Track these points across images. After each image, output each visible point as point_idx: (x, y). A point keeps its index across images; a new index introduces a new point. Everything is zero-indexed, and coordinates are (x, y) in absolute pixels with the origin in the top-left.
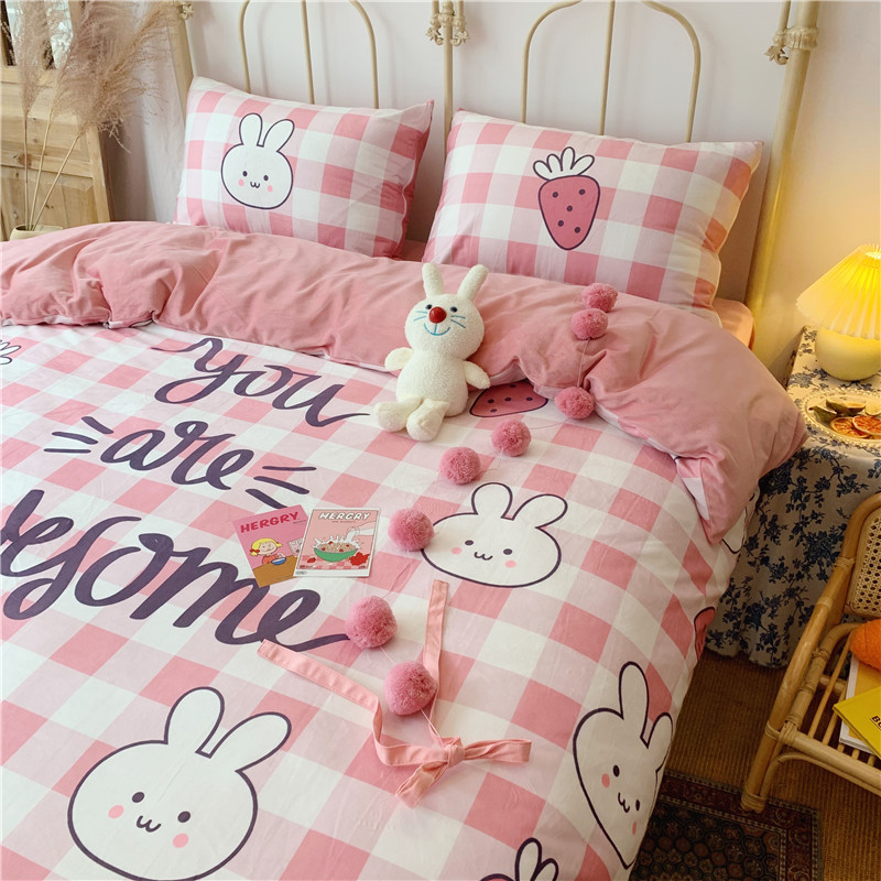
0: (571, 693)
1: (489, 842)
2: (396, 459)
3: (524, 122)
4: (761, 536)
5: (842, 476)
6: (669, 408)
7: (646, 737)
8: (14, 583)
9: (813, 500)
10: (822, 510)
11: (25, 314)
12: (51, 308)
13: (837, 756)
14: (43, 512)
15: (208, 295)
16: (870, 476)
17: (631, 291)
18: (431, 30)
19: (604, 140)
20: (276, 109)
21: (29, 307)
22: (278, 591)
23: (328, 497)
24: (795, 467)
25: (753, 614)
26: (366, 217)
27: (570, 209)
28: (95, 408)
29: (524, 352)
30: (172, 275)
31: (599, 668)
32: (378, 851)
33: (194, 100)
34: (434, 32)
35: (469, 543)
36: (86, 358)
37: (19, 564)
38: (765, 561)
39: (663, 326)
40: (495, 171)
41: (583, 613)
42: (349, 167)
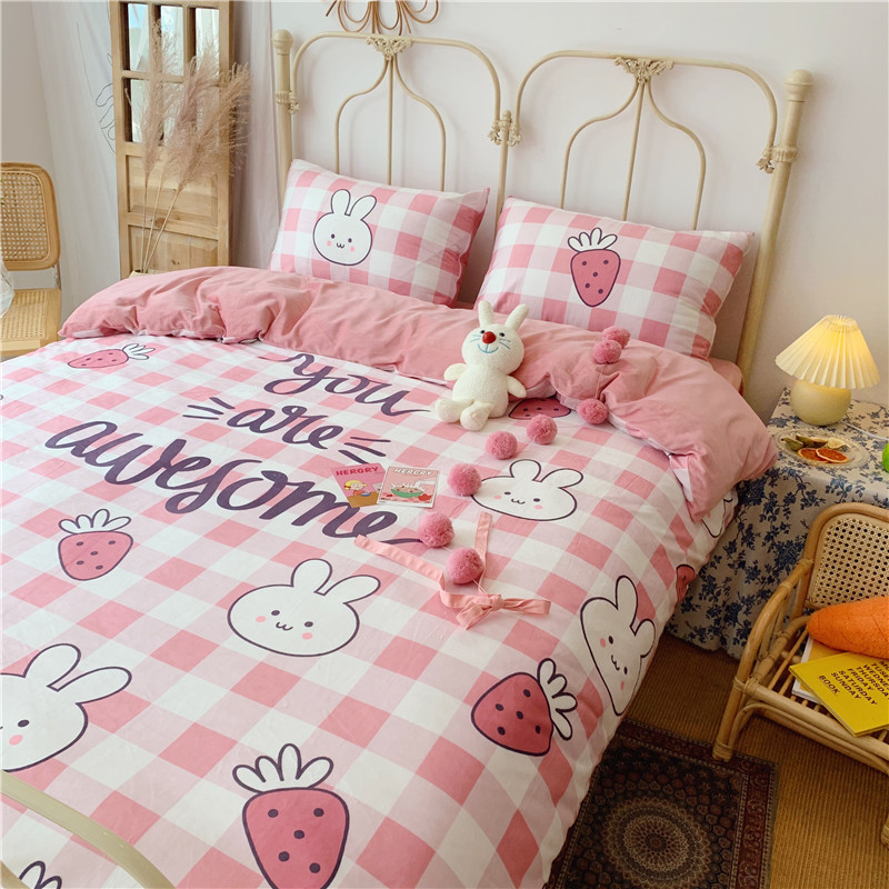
0: (581, 583)
1: (519, 655)
2: (451, 440)
3: (562, 208)
4: (739, 542)
5: (805, 492)
6: (665, 415)
7: (635, 628)
8: (171, 494)
9: (782, 513)
10: (788, 522)
11: (157, 326)
12: (178, 323)
13: (790, 704)
14: (186, 453)
15: (305, 321)
17: (642, 338)
18: (491, 133)
19: (626, 225)
20: (361, 188)
21: (161, 320)
22: (366, 511)
23: (399, 459)
24: (768, 482)
26: (429, 274)
27: (595, 274)
29: (555, 370)
30: (277, 305)
31: (601, 574)
32: (443, 650)
33: (294, 177)
34: (494, 135)
35: (508, 493)
36: (208, 360)
37: (172, 482)
38: (742, 564)
39: (665, 362)
40: (536, 244)
41: (591, 541)
42: (418, 236)
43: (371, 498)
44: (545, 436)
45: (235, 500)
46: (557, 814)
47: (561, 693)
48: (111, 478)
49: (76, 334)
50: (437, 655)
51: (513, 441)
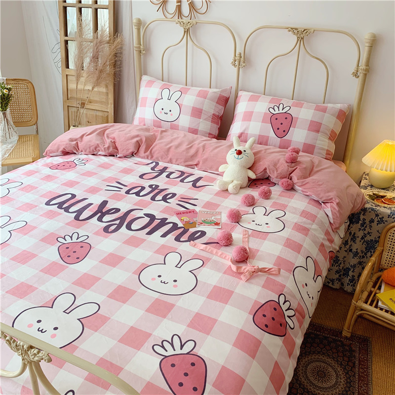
0: (292, 260)
1: (270, 292)
2: (225, 198)
3: (265, 95)
4: (349, 240)
5: (378, 218)
6: (319, 185)
7: (315, 279)
8: (105, 225)
9: (368, 227)
10: (371, 231)
11: (88, 150)
12: (97, 149)
14: (109, 206)
15: (154, 147)
16: (389, 217)
17: (304, 151)
18: (232, 62)
19: (293, 102)
20: (175, 87)
21: (90, 148)
22: (192, 230)
23: (203, 207)
24: (362, 214)
25: (346, 272)
26: (206, 125)
27: (282, 124)
28: (119, 179)
29: (269, 166)
30: (141, 139)
31: (300, 256)
32: (236, 291)
33: (143, 83)
34: (234, 63)
35: (253, 221)
36: (112, 165)
37: (105, 219)
38: (351, 250)
39: (316, 162)
40: (254, 111)
41: (294, 241)
42: (201, 108)
43: (193, 225)
44: (267, 195)
45: (134, 227)
46: (291, 362)
47: (289, 309)
48: (77, 218)
49: (51, 155)
50: (234, 294)
51: (253, 198)
